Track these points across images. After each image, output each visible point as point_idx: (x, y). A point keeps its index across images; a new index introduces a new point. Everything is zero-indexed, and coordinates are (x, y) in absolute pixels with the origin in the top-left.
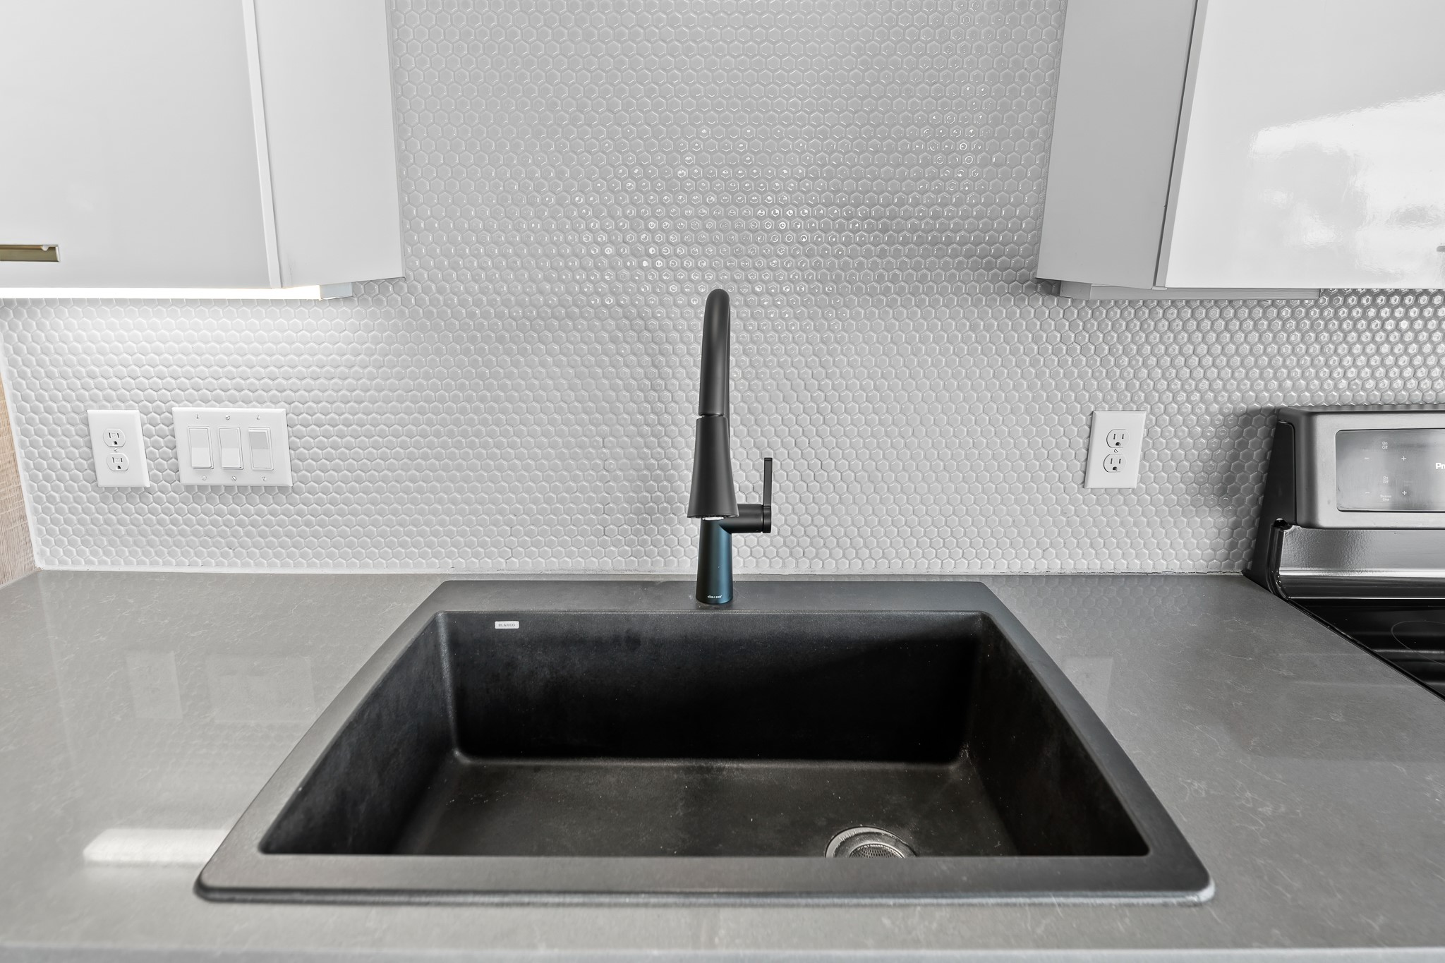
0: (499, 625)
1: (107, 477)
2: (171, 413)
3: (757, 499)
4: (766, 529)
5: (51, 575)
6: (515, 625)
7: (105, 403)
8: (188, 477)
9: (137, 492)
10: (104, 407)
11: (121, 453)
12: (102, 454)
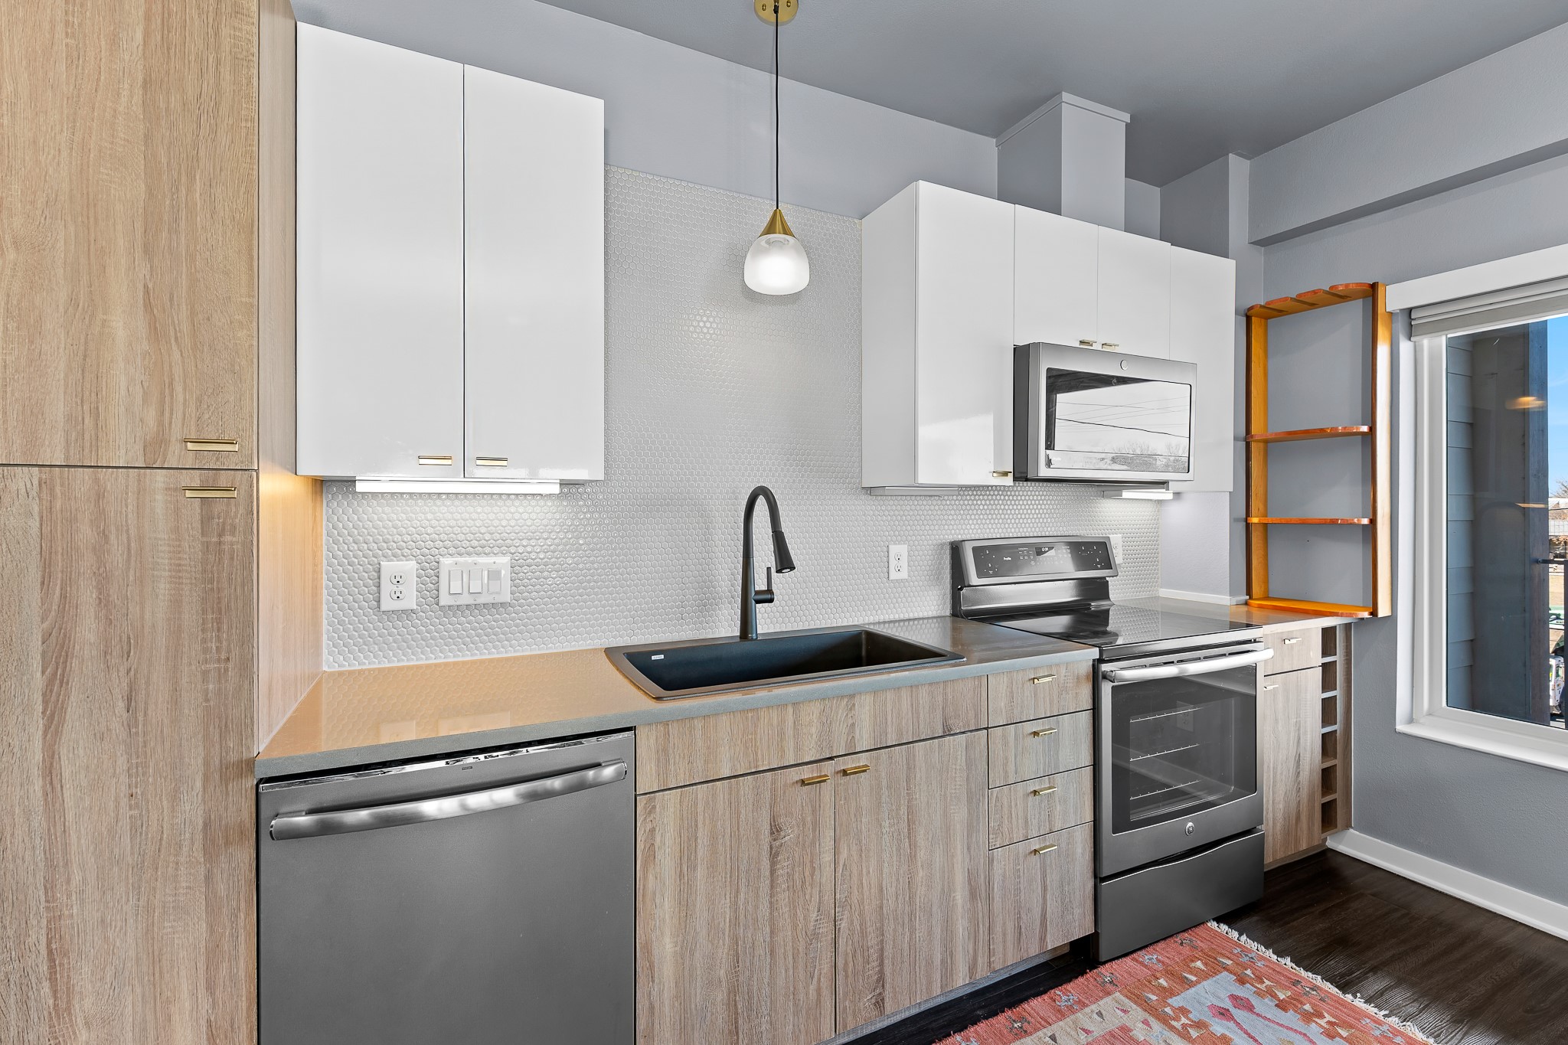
0: (653, 658)
1: (387, 604)
2: (438, 563)
3: (764, 588)
4: (771, 601)
5: (331, 674)
6: (662, 657)
7: (392, 558)
8: (445, 600)
9: (407, 613)
10: (393, 561)
11: (401, 588)
12: (387, 588)
